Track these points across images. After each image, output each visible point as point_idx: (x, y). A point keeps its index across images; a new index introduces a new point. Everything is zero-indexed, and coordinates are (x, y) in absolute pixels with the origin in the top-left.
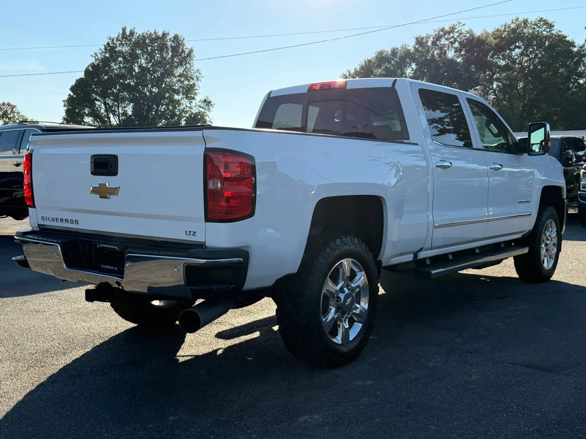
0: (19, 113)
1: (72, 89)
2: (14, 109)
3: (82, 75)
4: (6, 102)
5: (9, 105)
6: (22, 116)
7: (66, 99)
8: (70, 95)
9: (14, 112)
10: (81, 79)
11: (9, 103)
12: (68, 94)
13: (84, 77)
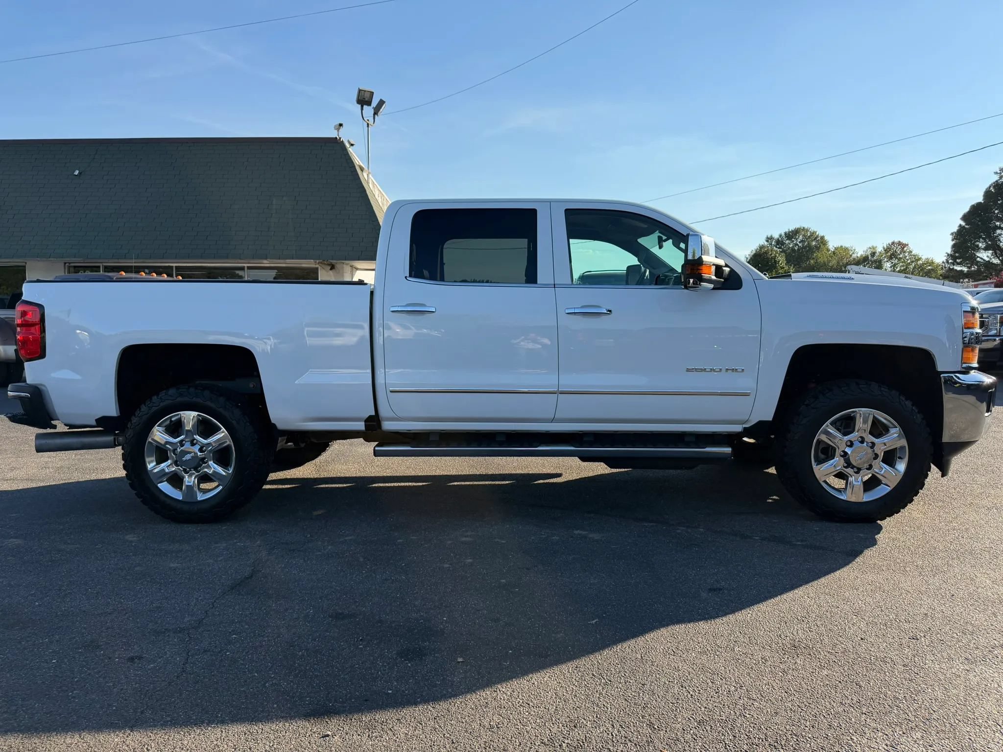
0: (911, 252)
1: (965, 218)
2: (905, 249)
3: (980, 199)
4: (896, 241)
5: (900, 243)
6: (914, 256)
7: (956, 231)
8: (960, 225)
9: (905, 252)
10: (979, 204)
11: (900, 242)
12: (958, 225)
13: (983, 202)
